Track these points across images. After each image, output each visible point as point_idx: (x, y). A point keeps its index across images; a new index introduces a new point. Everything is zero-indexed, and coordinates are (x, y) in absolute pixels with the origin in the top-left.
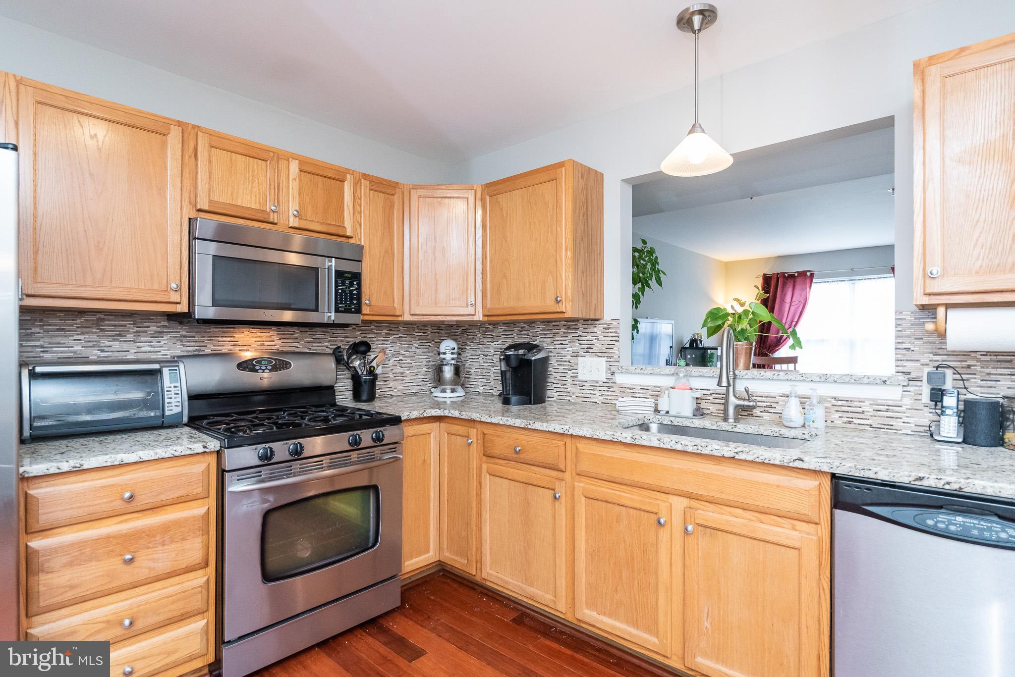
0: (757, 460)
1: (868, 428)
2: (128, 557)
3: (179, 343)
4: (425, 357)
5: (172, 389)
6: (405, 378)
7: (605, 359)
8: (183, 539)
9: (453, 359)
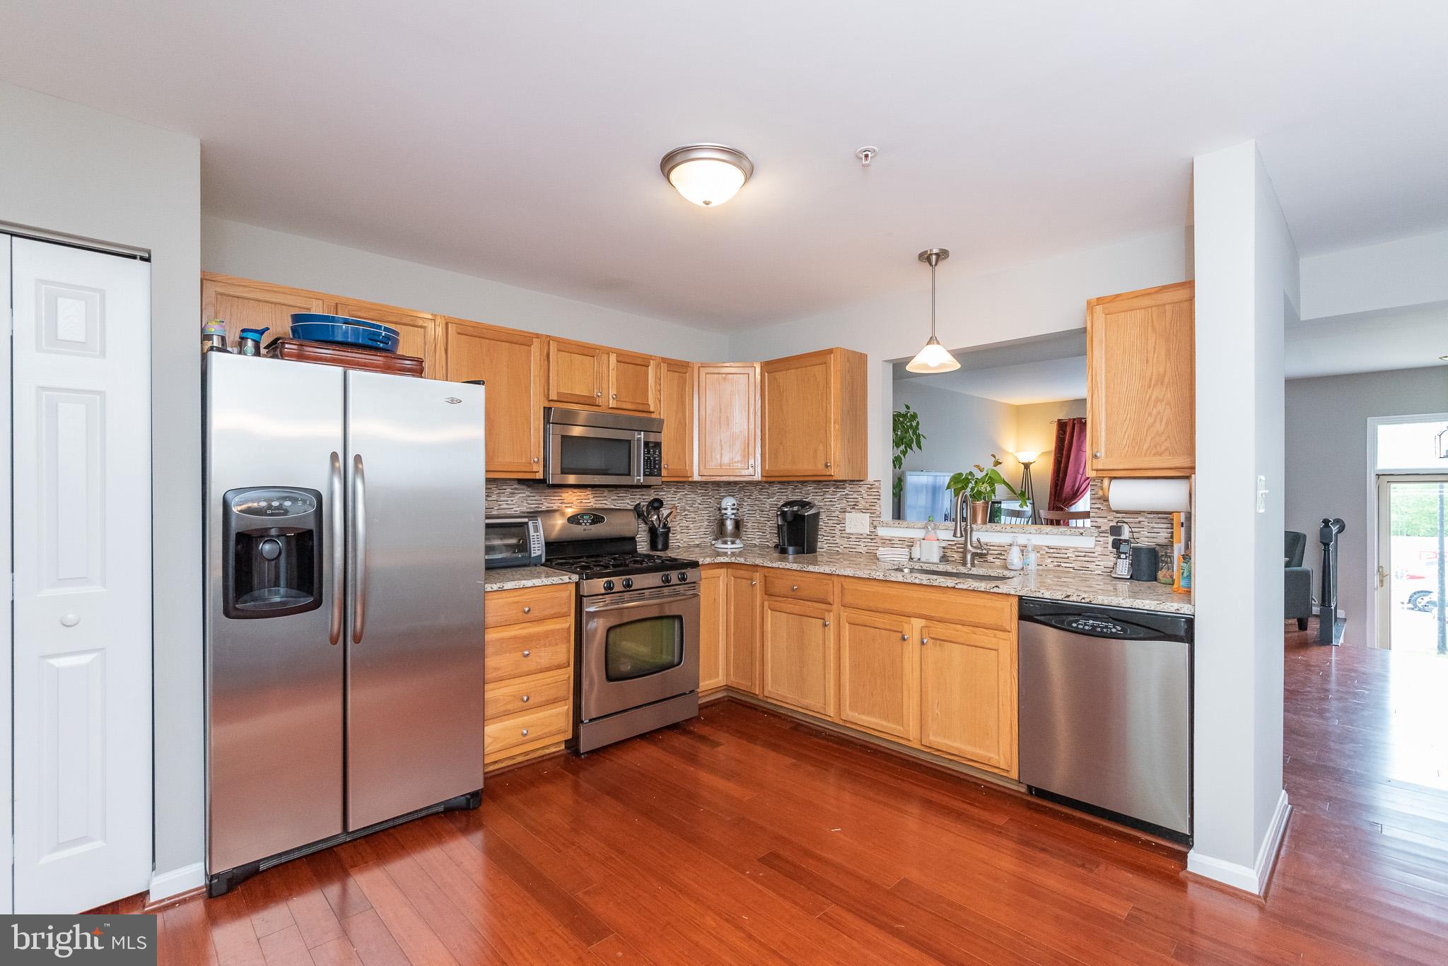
0: (970, 588)
1: (1071, 570)
2: (526, 652)
3: (525, 501)
4: (706, 512)
5: (535, 537)
6: (690, 531)
7: (869, 515)
8: (557, 644)
9: (733, 514)
